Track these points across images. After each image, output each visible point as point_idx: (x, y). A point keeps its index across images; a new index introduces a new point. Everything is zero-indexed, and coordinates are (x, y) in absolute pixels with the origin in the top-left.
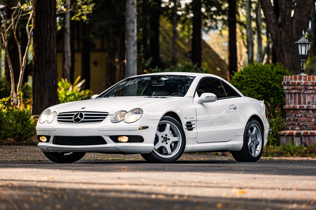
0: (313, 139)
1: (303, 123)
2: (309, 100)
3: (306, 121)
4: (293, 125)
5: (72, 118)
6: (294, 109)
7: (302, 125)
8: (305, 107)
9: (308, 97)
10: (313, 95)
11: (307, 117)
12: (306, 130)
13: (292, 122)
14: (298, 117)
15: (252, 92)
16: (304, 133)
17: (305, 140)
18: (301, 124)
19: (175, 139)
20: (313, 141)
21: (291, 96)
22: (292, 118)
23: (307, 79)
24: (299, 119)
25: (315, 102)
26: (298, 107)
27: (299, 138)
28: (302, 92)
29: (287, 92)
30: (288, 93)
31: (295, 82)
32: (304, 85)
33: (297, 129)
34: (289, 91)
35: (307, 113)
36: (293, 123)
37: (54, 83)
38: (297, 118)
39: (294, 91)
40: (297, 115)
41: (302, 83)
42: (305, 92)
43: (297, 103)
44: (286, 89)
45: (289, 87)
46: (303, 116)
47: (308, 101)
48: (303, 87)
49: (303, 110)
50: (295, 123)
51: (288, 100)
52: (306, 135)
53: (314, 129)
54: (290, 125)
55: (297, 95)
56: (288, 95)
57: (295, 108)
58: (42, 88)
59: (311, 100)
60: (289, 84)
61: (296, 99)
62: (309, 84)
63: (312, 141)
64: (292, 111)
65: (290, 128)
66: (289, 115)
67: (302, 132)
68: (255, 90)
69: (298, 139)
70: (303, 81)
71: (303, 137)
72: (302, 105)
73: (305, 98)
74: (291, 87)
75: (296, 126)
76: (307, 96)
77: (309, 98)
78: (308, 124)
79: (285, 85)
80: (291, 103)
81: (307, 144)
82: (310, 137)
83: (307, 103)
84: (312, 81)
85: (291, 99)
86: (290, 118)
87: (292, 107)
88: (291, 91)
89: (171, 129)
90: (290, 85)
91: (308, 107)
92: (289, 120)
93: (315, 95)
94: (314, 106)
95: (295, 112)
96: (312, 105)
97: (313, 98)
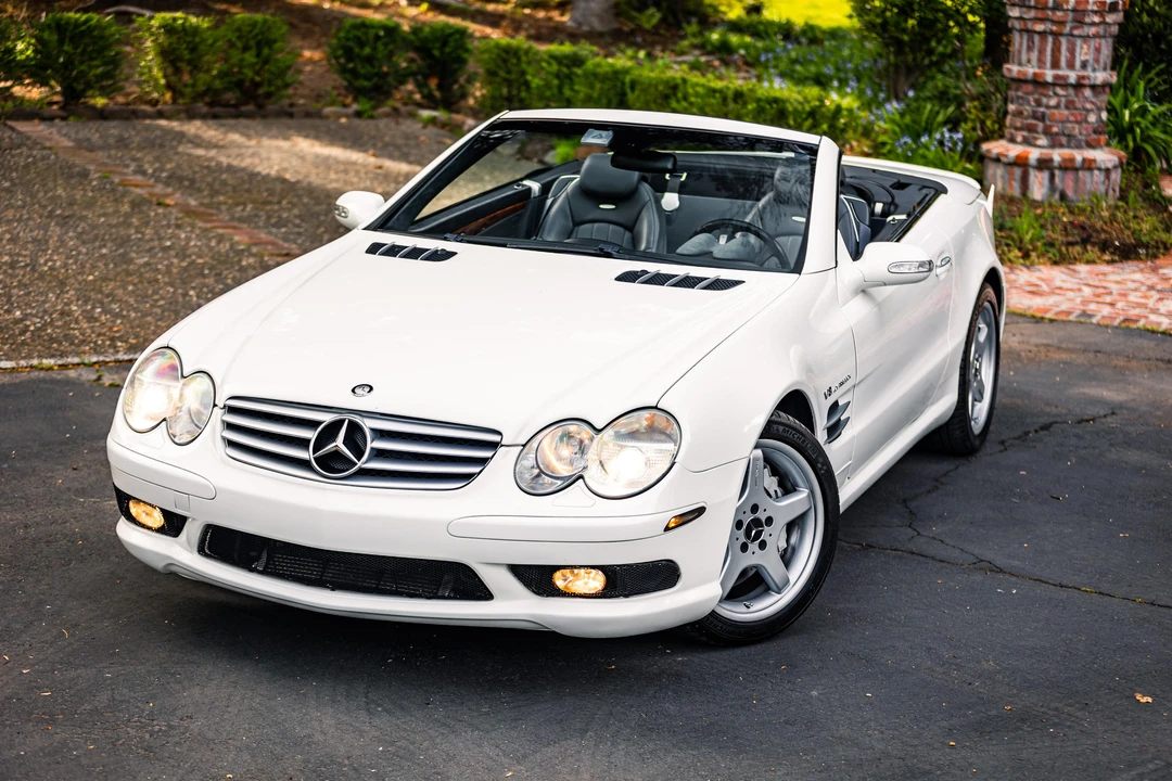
0: (1088, 180)
1: (1060, 125)
2: (1087, 57)
3: (1071, 122)
4: (1031, 129)
6: (1038, 83)
7: (1057, 134)
8: (1072, 77)
9: (1082, 48)
10: (1097, 40)
11: (1076, 109)
12: (1069, 147)
13: (1025, 122)
14: (1048, 107)
16: (1064, 160)
17: (1063, 180)
18: (1055, 129)
20: (1088, 186)
21: (1031, 40)
22: (1028, 108)
24: (1048, 112)
25: (1102, 61)
26: (1049, 79)
27: (1045, 175)
28: (1067, 30)
29: (1017, 25)
30: (1021, 31)
32: (1074, 10)
33: (1040, 142)
34: (1025, 24)
35: (1077, 95)
36: (1031, 124)
38: (1042, 109)
39: (1040, 27)
40: (1044, 100)
41: (1067, 2)
42: (1076, 32)
43: (1048, 64)
44: (1016, 18)
45: (1025, 13)
46: (1062, 106)
47: (1083, 58)
48: (1071, 15)
49: (1065, 86)
50: (1036, 126)
51: (1020, 52)
52: (1068, 166)
53: (1093, 144)
54: (1021, 129)
55: (1050, 39)
56: (1021, 37)
57: (1041, 80)
59: (1090, 58)
60: (1027, 4)
61: (1045, 49)
62: (1090, 7)
63: (1085, 183)
64: (1030, 88)
65: (1019, 139)
66: (1018, 97)
67: (1057, 155)
69: (1043, 178)
71: (1057, 172)
72: (1060, 73)
73: (1072, 51)
74: (1032, 14)
75: (1036, 135)
76: (1079, 42)
78: (1077, 131)
79: (1013, 4)
80: (1029, 61)
81: (1070, 193)
82: (1081, 173)
83: (1078, 64)
85: (1030, 49)
86: (1021, 108)
87: (1030, 76)
88: (1030, 25)
90: (1029, 7)
91: (1081, 78)
92: (1019, 114)
93: (1103, 41)
94: (1100, 77)
95: (1041, 90)
96: (1094, 70)
97: (1098, 50)
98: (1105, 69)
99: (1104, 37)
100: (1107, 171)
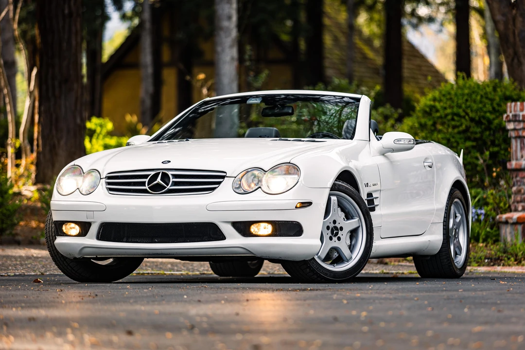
5: (143, 184)
13: (523, 197)
15: (453, 137)
21: (522, 143)
22: (524, 187)
29: (513, 134)
30: (516, 138)
34: (518, 133)
37: (78, 121)
44: (512, 129)
45: (518, 125)
51: (516, 151)
54: (521, 201)
56: (516, 142)
58: (54, 132)
60: (517, 119)
65: (520, 208)
66: (517, 181)
68: (459, 133)
74: (522, 126)
79: (509, 121)
80: (522, 157)
85: (522, 149)
86: (520, 188)
87: (523, 166)
88: (521, 133)
90: (519, 122)
92: (519, 192)
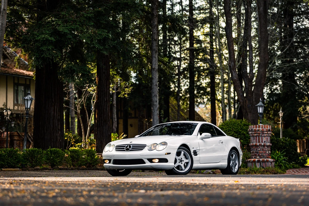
0: (268, 164)
3: (263, 153)
4: (256, 155)
5: (124, 148)
6: (256, 146)
7: (261, 156)
8: (263, 144)
11: (264, 150)
12: (263, 158)
14: (258, 150)
16: (262, 160)
17: (263, 164)
18: (260, 155)
19: (187, 161)
20: (268, 165)
21: (254, 138)
22: (255, 151)
23: (263, 127)
24: (259, 151)
25: (268, 141)
26: (258, 145)
27: (259, 163)
28: (261, 135)
29: (251, 135)
30: (252, 136)
31: (256, 129)
32: (262, 131)
33: (258, 157)
35: (264, 148)
39: (255, 135)
40: (258, 149)
41: (260, 129)
42: (262, 135)
43: (258, 142)
44: (251, 134)
46: (261, 150)
48: (261, 132)
49: (262, 146)
50: (257, 154)
51: (252, 140)
52: (263, 161)
53: (268, 157)
54: (254, 155)
55: (258, 137)
56: (252, 137)
59: (266, 140)
61: (257, 139)
62: (265, 130)
64: (255, 147)
65: (254, 157)
66: (252, 149)
67: (261, 160)
70: (261, 129)
71: (261, 163)
72: (260, 143)
73: (262, 139)
74: (254, 132)
76: (263, 137)
77: (265, 139)
78: (265, 155)
79: (250, 131)
80: (254, 142)
81: (264, 167)
82: (266, 163)
83: (263, 142)
84: (266, 129)
85: (254, 139)
87: (254, 145)
89: (184, 155)
90: (253, 131)
91: (264, 144)
92: (253, 152)
93: (268, 137)
94: (268, 144)
95: (256, 147)
96: (267, 143)
97: (267, 139)
98: (269, 143)
99: (268, 136)
100: (271, 162)
